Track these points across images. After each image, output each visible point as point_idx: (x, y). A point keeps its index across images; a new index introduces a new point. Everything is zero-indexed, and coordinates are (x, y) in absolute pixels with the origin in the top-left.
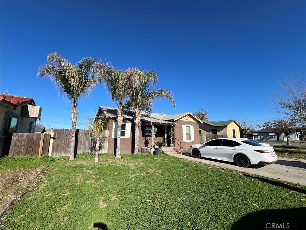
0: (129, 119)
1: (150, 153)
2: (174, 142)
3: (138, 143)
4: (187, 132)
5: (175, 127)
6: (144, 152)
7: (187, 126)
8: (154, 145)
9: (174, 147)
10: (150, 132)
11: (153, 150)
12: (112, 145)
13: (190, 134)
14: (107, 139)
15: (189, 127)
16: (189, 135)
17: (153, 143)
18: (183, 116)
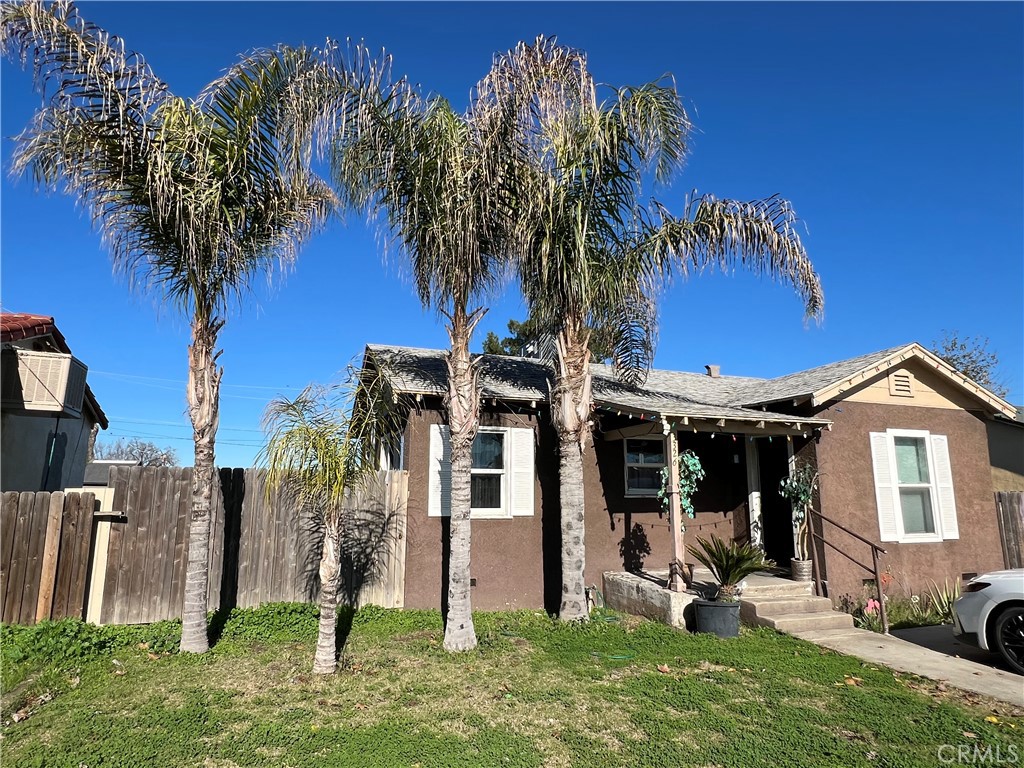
0: (522, 407)
1: (662, 614)
2: (821, 543)
3: (579, 551)
4: (902, 478)
5: (821, 448)
6: (619, 606)
7: (899, 441)
8: (690, 566)
9: (824, 577)
10: (654, 479)
11: (680, 601)
12: (427, 559)
13: (924, 495)
14: (400, 526)
15: (918, 443)
16: (918, 499)
17: (680, 555)
18: (874, 373)
